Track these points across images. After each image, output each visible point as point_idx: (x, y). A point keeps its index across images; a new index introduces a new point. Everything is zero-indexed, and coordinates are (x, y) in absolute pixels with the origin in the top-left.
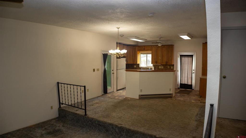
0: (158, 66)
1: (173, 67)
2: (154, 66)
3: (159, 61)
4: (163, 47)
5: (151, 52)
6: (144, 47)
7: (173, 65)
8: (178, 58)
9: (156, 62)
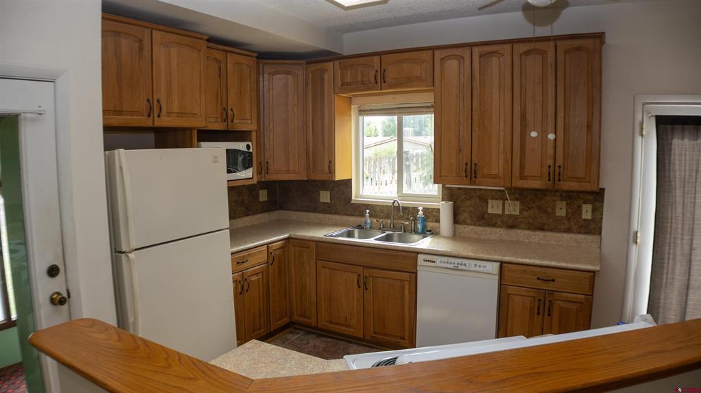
0: (483, 198)
1: (593, 211)
2: (449, 195)
3: (497, 164)
4: (527, 53)
5: (429, 98)
6: (376, 59)
7: (597, 196)
8: (639, 139)
9: (472, 172)
